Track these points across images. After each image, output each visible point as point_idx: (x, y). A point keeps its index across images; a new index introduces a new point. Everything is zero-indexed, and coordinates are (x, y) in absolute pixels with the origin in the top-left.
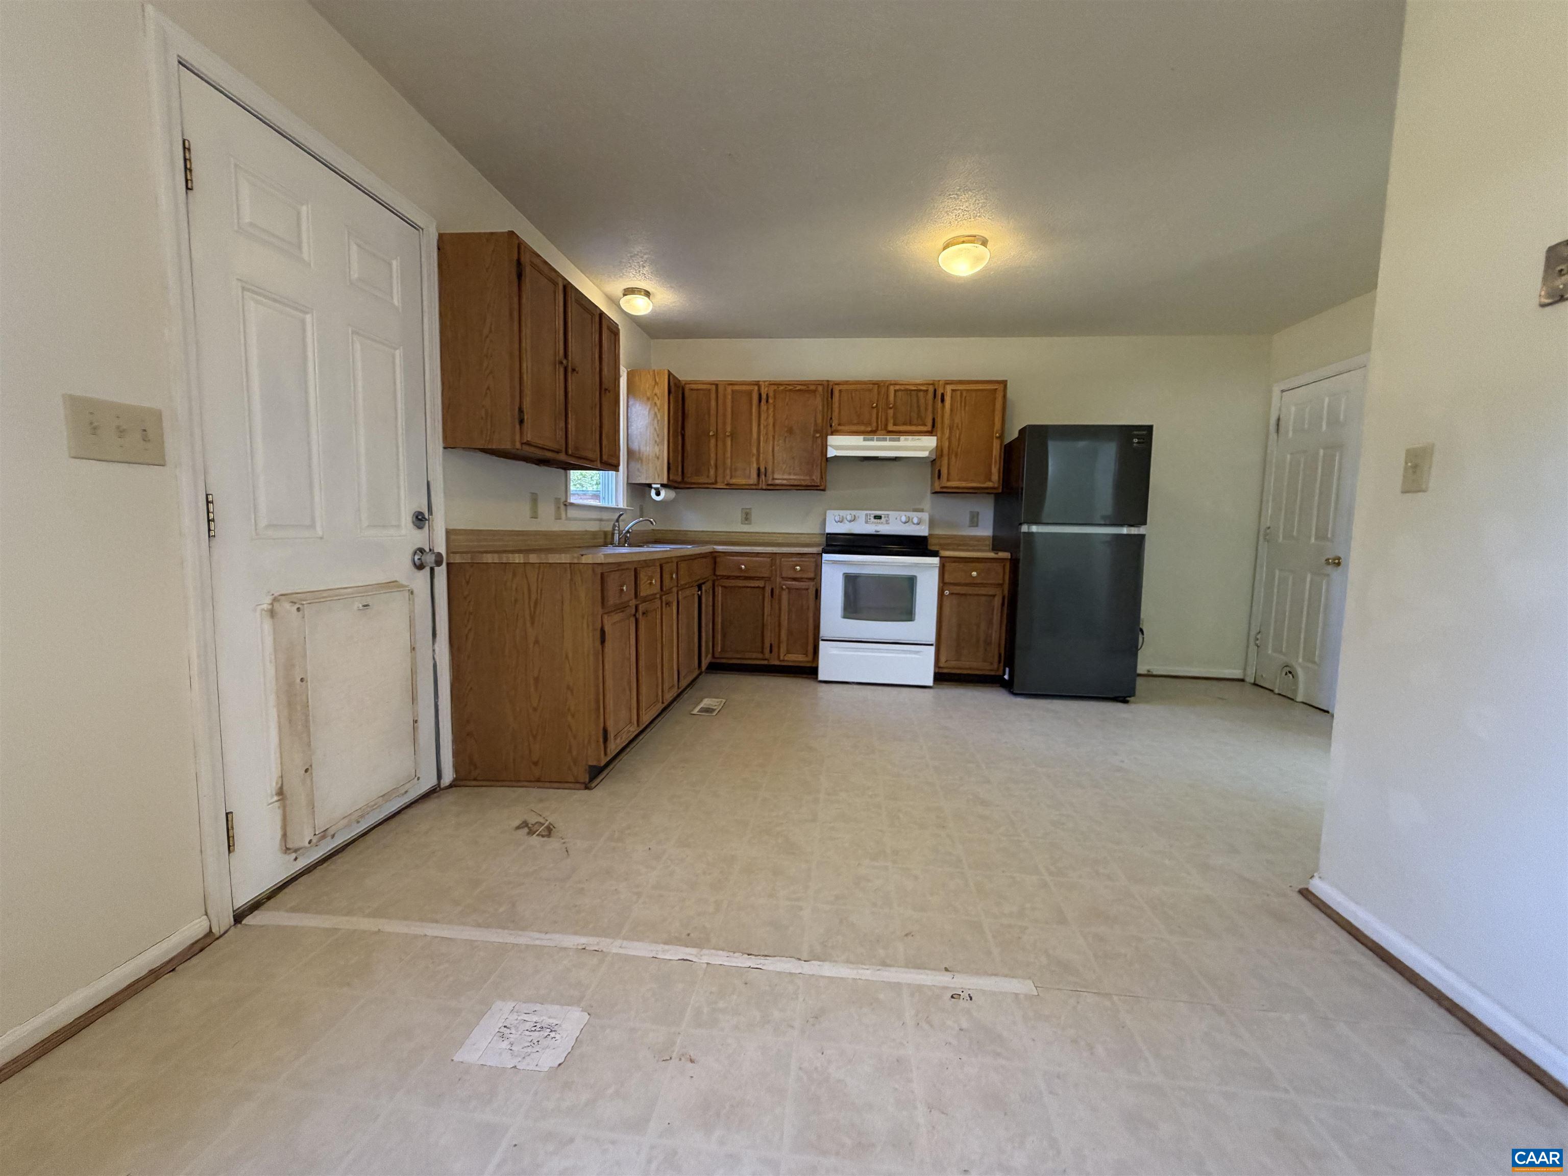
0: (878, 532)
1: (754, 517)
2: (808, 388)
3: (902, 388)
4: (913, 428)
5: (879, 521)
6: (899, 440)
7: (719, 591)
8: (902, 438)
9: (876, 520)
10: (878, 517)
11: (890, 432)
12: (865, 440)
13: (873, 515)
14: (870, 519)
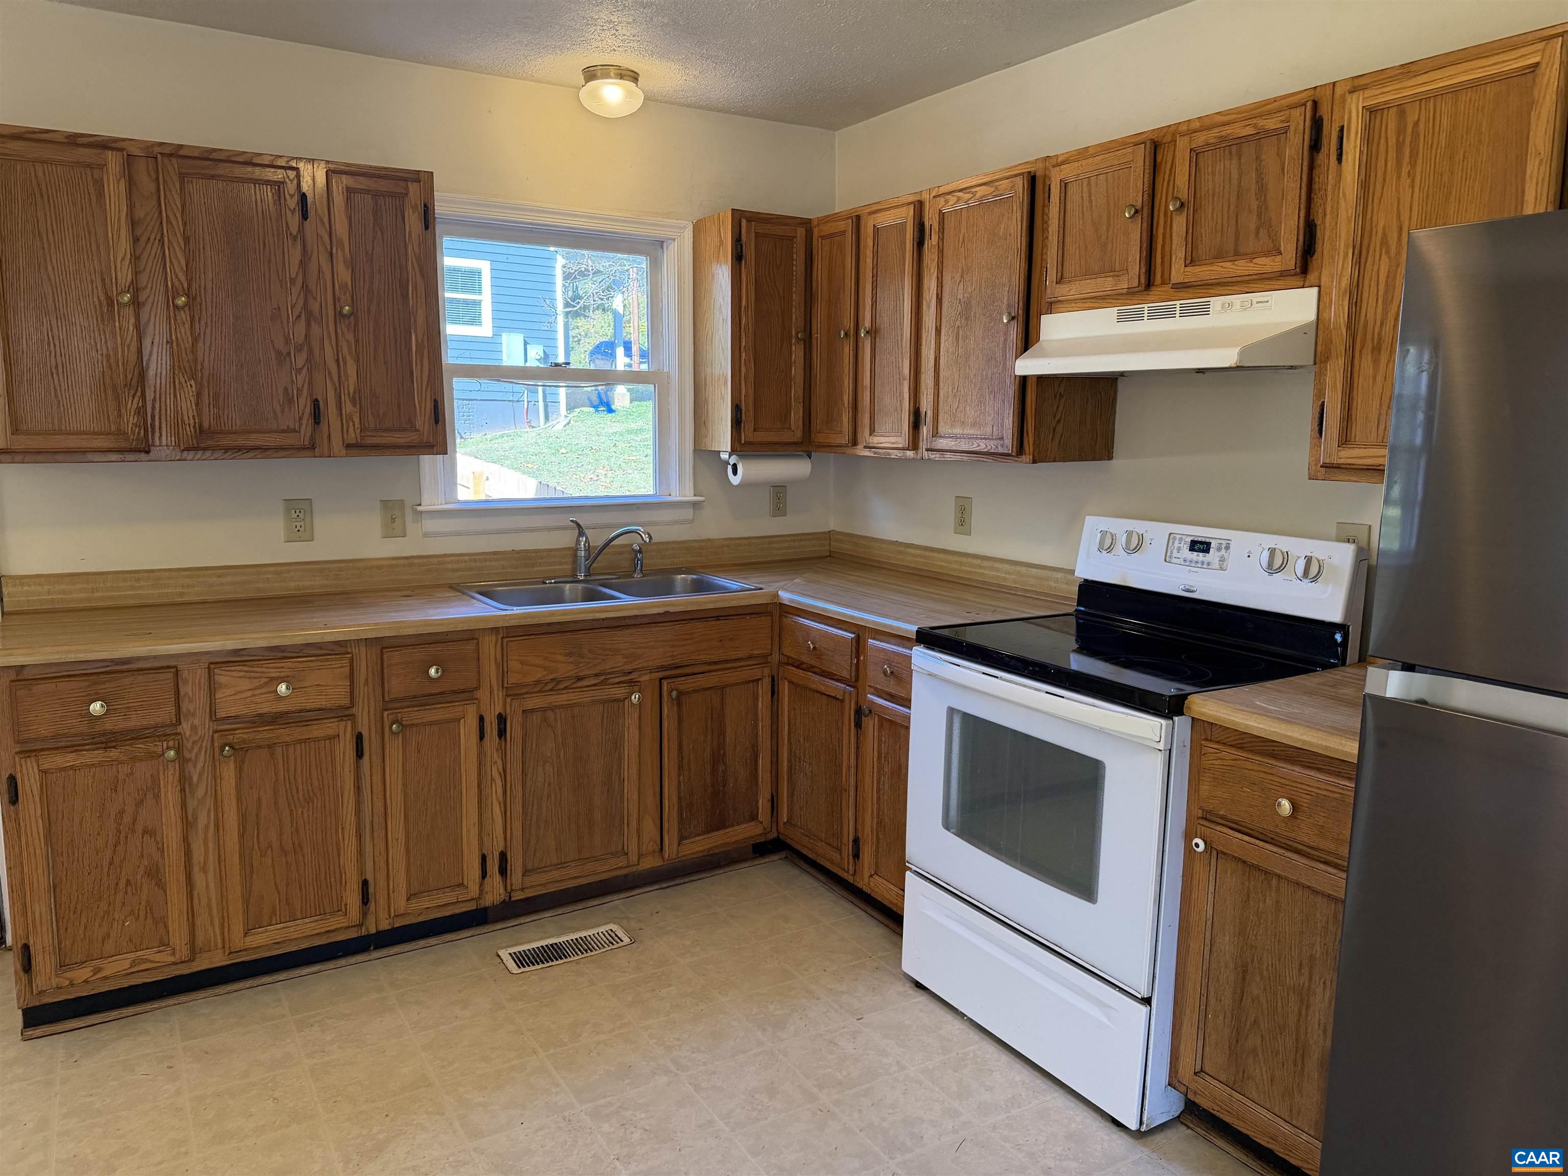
0: (1192, 592)
1: (977, 517)
2: (996, 189)
3: (1211, 136)
4: (1242, 267)
5: (1200, 557)
6: (1204, 311)
7: (785, 689)
8: (1216, 303)
9: (1195, 553)
10: (1200, 546)
11: (1183, 288)
12: (1121, 318)
13: (1189, 539)
14: (1179, 549)
